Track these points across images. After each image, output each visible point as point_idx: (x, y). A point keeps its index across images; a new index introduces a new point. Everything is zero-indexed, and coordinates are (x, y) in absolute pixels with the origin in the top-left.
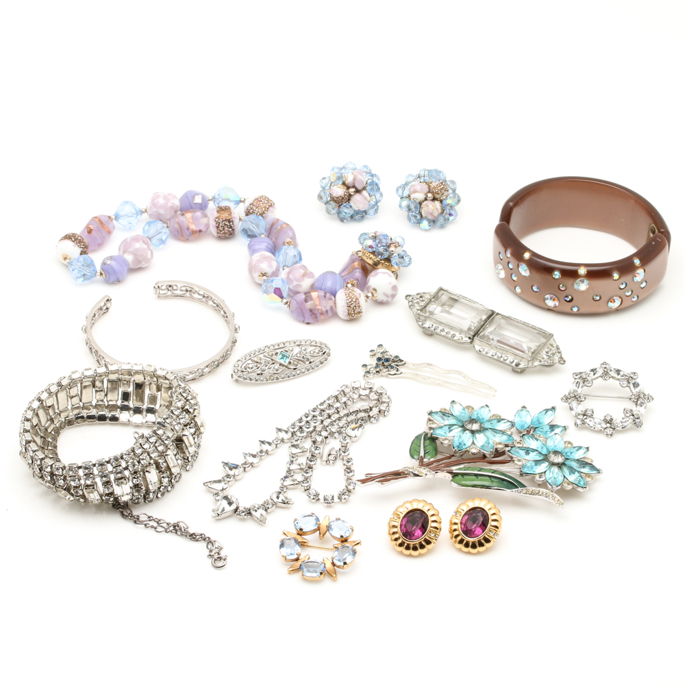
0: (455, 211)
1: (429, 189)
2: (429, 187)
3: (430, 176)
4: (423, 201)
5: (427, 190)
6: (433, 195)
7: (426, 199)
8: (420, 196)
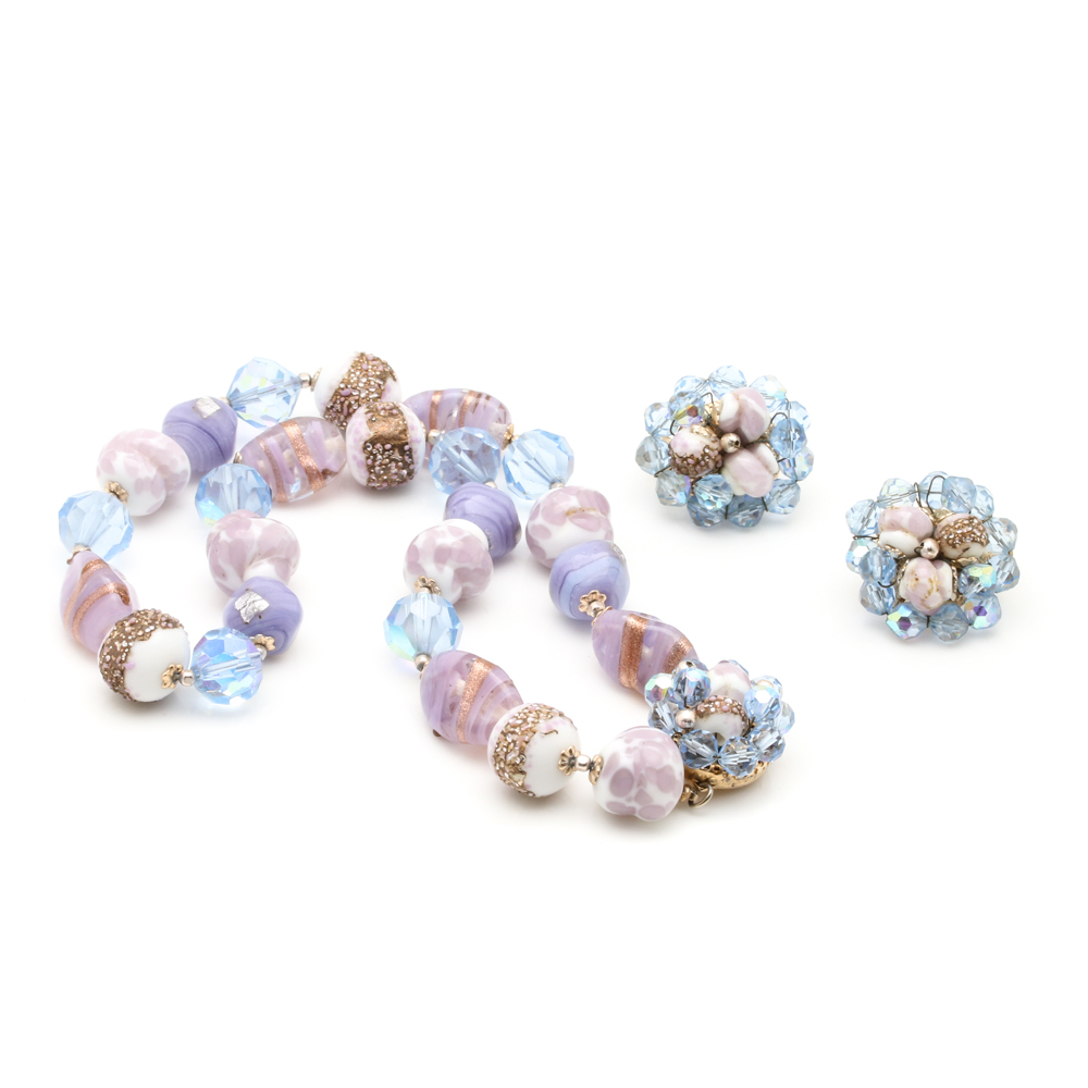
0: (996, 605)
1: (935, 527)
2: (935, 523)
3: (947, 493)
4: (911, 558)
5: (929, 528)
6: (940, 546)
7: (917, 554)
8: (904, 541)
